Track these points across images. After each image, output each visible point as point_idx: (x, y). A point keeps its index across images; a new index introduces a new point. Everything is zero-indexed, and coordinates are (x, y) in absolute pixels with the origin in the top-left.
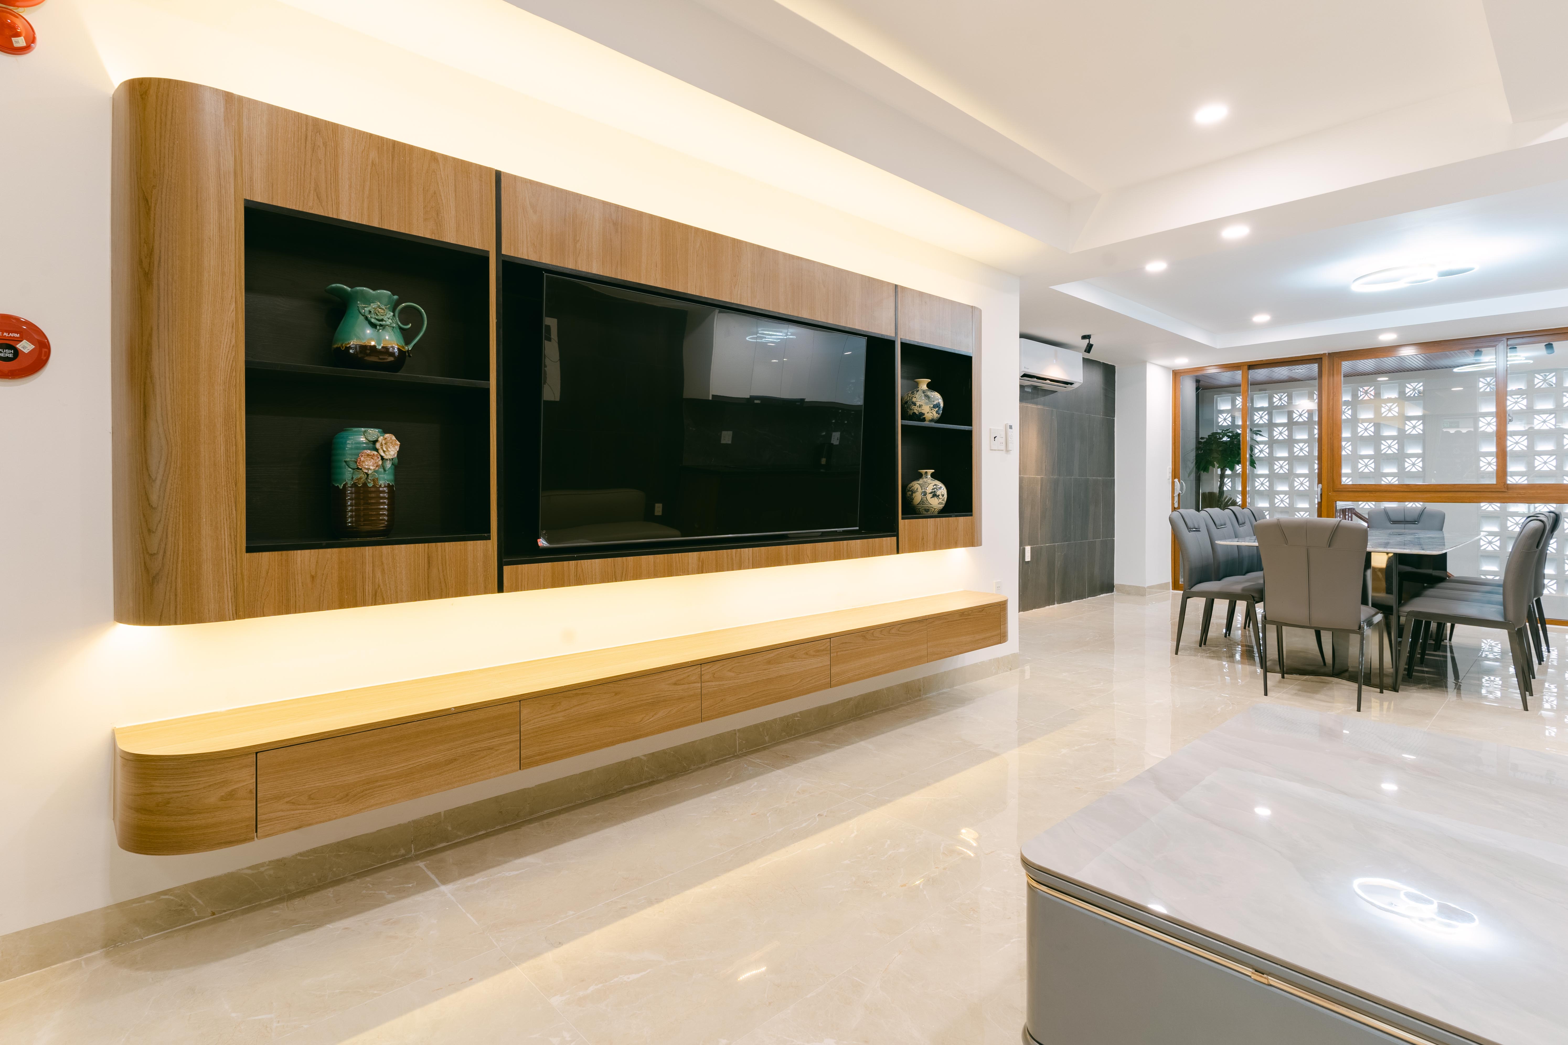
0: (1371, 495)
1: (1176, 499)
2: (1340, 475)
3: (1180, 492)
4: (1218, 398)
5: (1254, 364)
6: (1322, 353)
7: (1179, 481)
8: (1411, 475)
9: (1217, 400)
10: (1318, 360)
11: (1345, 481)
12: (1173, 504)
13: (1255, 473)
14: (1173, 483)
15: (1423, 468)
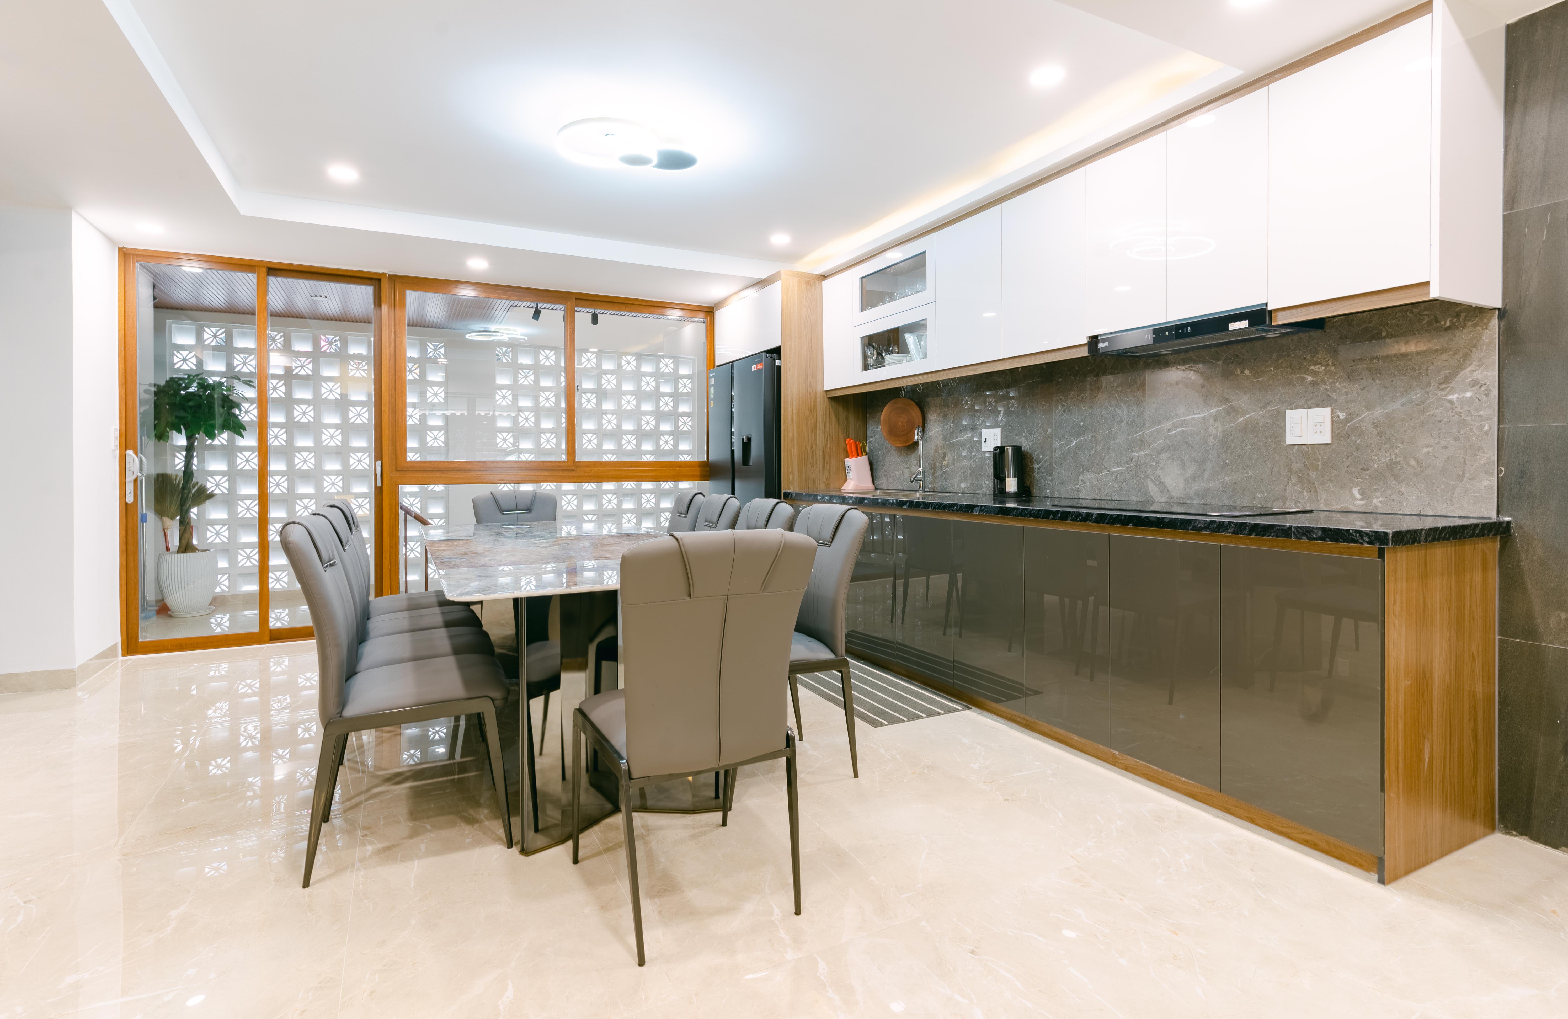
0: (443, 475)
1: (130, 487)
2: (404, 450)
3: (139, 474)
4: (173, 326)
5: (278, 267)
6: (381, 271)
7: (136, 453)
8: (432, 450)
9: (170, 327)
10: (374, 281)
11: (411, 457)
12: (123, 496)
13: (237, 444)
14: (123, 459)
15: (446, 443)
